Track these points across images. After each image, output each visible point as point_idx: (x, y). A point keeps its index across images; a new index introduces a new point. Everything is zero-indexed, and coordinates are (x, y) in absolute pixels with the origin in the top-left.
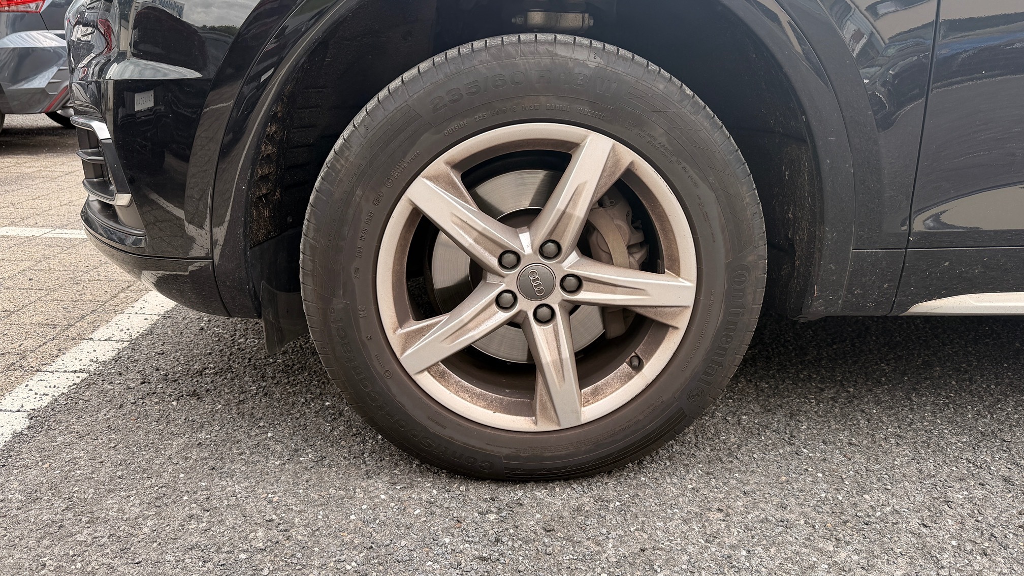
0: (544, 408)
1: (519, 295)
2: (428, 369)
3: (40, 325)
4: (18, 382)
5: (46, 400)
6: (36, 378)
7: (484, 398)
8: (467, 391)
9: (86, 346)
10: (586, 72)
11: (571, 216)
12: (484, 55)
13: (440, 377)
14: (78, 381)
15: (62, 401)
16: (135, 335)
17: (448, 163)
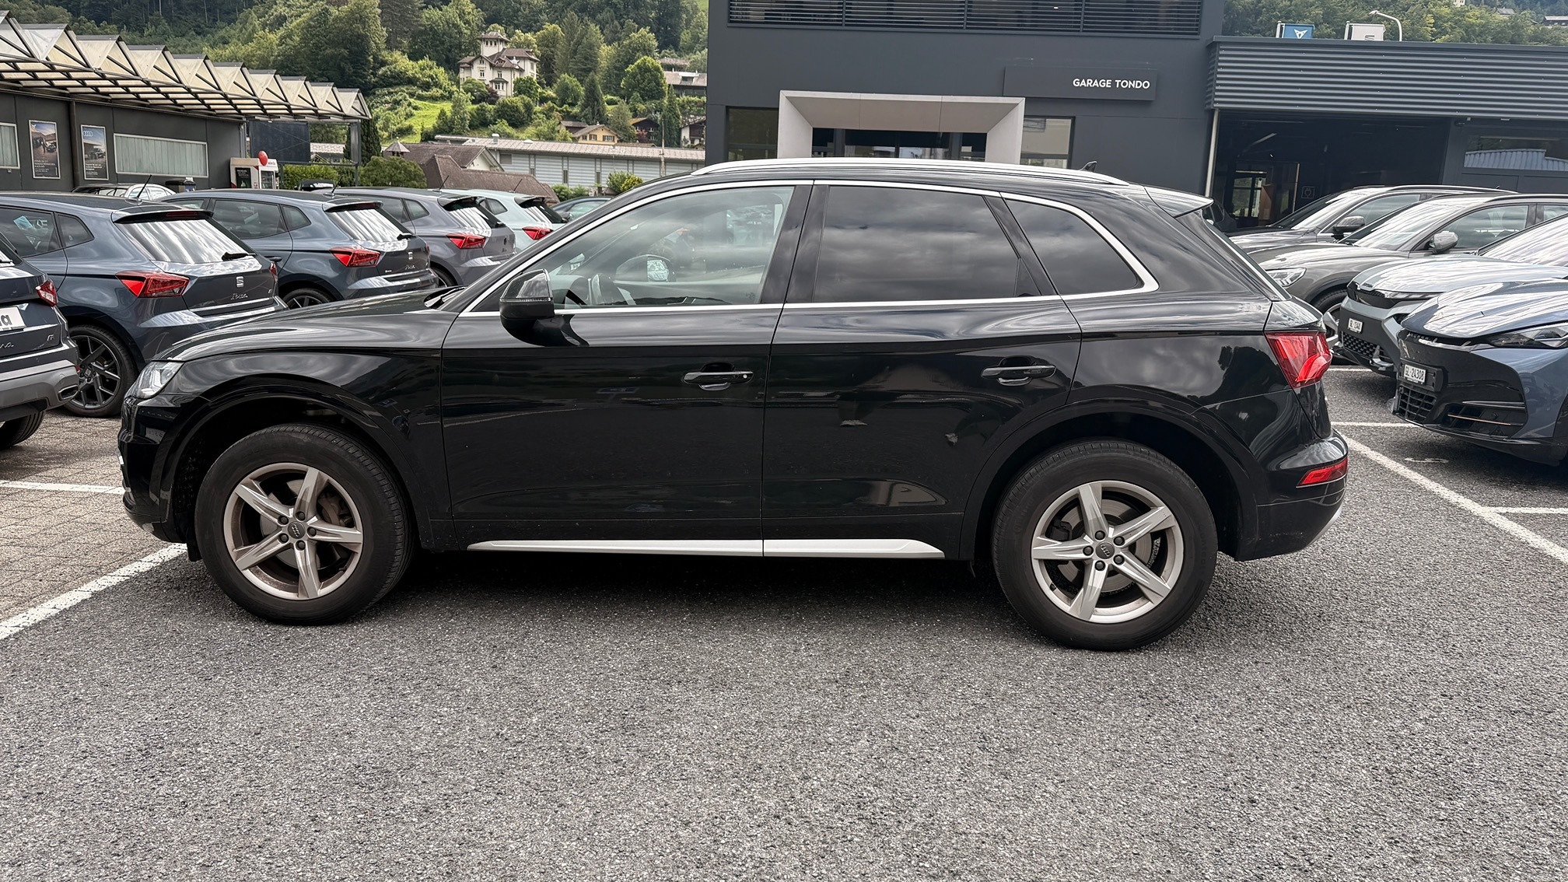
0: (302, 590)
1: (289, 536)
2: (249, 568)
3: (115, 552)
4: (93, 579)
5: (103, 588)
6: (102, 578)
7: (277, 583)
8: (269, 580)
9: (136, 564)
10: (302, 444)
11: (305, 502)
12: (264, 437)
13: (256, 573)
14: (123, 580)
15: (111, 588)
16: (166, 559)
17: (251, 478)
